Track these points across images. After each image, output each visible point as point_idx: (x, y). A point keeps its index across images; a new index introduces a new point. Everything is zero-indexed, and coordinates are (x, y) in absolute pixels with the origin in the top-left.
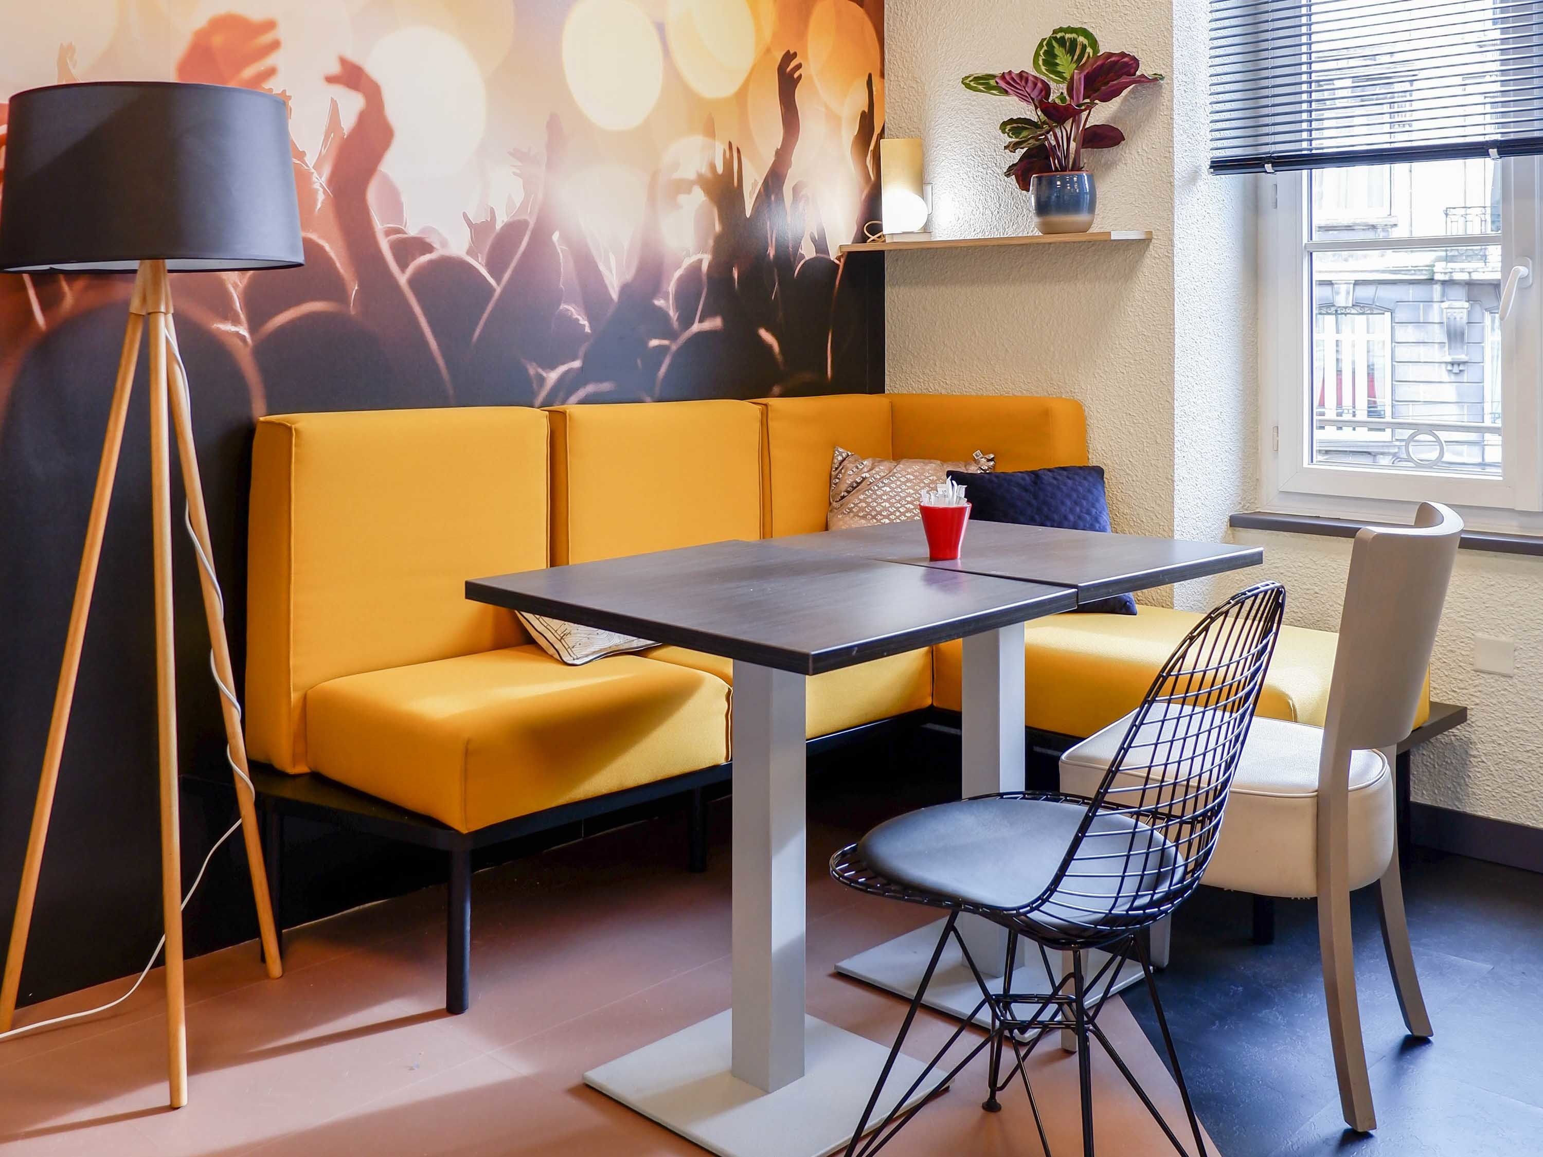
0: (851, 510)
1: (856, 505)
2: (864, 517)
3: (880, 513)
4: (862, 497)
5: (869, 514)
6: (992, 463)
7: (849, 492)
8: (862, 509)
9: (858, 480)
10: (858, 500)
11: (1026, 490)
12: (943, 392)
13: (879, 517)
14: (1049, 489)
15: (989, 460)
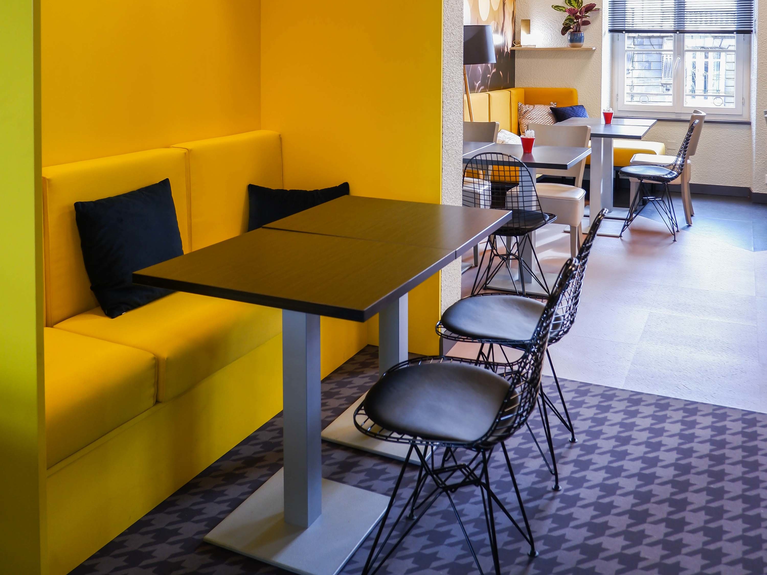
0: (526, 118)
1: (528, 117)
2: (530, 120)
3: (534, 118)
4: (529, 114)
5: (532, 119)
6: (556, 105)
7: (524, 113)
8: (529, 118)
9: (527, 110)
10: (527, 116)
11: (572, 111)
12: (534, 87)
13: (534, 119)
14: (577, 111)
15: (555, 104)
